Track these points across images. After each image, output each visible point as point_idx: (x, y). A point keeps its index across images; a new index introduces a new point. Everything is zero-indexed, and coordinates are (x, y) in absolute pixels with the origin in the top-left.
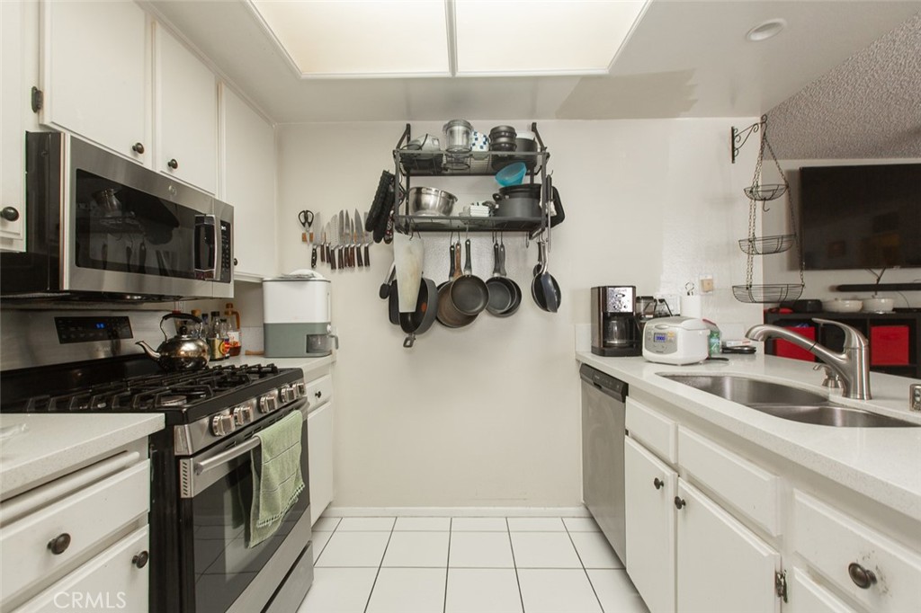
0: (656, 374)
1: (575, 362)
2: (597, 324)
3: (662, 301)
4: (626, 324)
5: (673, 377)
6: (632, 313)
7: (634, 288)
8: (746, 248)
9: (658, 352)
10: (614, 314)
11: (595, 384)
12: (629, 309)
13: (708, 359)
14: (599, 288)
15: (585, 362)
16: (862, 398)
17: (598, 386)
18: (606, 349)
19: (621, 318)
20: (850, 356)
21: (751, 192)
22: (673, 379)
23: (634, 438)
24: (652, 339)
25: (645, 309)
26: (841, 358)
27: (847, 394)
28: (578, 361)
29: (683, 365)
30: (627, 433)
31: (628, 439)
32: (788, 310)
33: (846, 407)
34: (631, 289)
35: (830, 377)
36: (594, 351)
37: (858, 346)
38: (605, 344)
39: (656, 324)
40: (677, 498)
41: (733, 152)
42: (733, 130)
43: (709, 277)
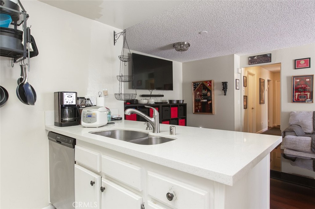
0: (89, 132)
1: (45, 131)
2: (58, 111)
3: (88, 99)
4: (72, 110)
5: (96, 133)
6: (75, 105)
7: (76, 93)
8: (119, 79)
9: (88, 122)
10: (66, 106)
11: (57, 141)
12: (74, 103)
13: (108, 123)
14: (59, 92)
15: (50, 131)
16: (158, 133)
17: (59, 142)
18: (63, 123)
19: (70, 107)
20: (155, 119)
21: (121, 58)
22: (96, 134)
23: (79, 164)
24: (86, 117)
25: (81, 103)
26: (152, 120)
27: (154, 132)
28: (47, 130)
29: (99, 127)
30: (75, 163)
31: (76, 166)
32: (129, 103)
33: (155, 136)
34: (75, 93)
35: (148, 126)
36: (56, 124)
37: (156, 115)
38: (62, 121)
39: (88, 110)
40: (101, 187)
41: (114, 41)
42: (114, 32)
43: (106, 90)
